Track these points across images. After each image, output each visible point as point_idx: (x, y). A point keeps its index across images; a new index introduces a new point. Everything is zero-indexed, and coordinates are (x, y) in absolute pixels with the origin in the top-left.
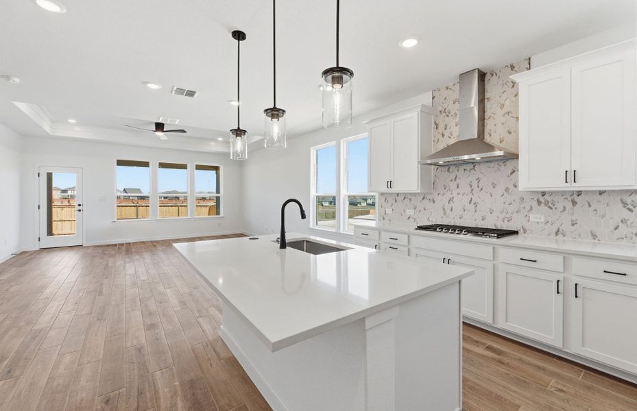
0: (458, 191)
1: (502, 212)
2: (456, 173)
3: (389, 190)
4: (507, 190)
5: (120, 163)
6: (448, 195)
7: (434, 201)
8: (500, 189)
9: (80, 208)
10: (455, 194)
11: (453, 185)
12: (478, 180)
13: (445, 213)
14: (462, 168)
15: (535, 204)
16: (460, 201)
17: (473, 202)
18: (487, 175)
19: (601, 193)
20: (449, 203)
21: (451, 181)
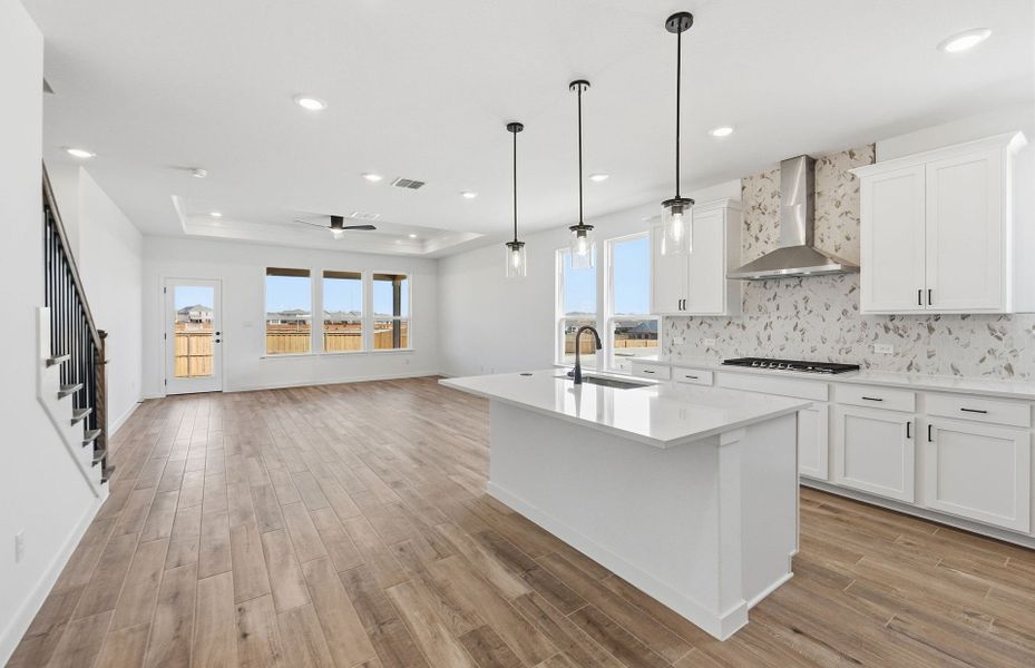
0: (778, 314)
1: (838, 342)
2: (775, 289)
3: (682, 313)
4: (845, 312)
5: (271, 271)
6: (764, 319)
7: (744, 327)
8: (836, 311)
9: (219, 337)
10: (773, 318)
11: (772, 306)
12: (806, 299)
13: (760, 343)
14: (783, 283)
15: (881, 331)
16: (781, 328)
17: (799, 327)
18: (817, 293)
19: (964, 317)
20: (765, 328)
21: (769, 300)
